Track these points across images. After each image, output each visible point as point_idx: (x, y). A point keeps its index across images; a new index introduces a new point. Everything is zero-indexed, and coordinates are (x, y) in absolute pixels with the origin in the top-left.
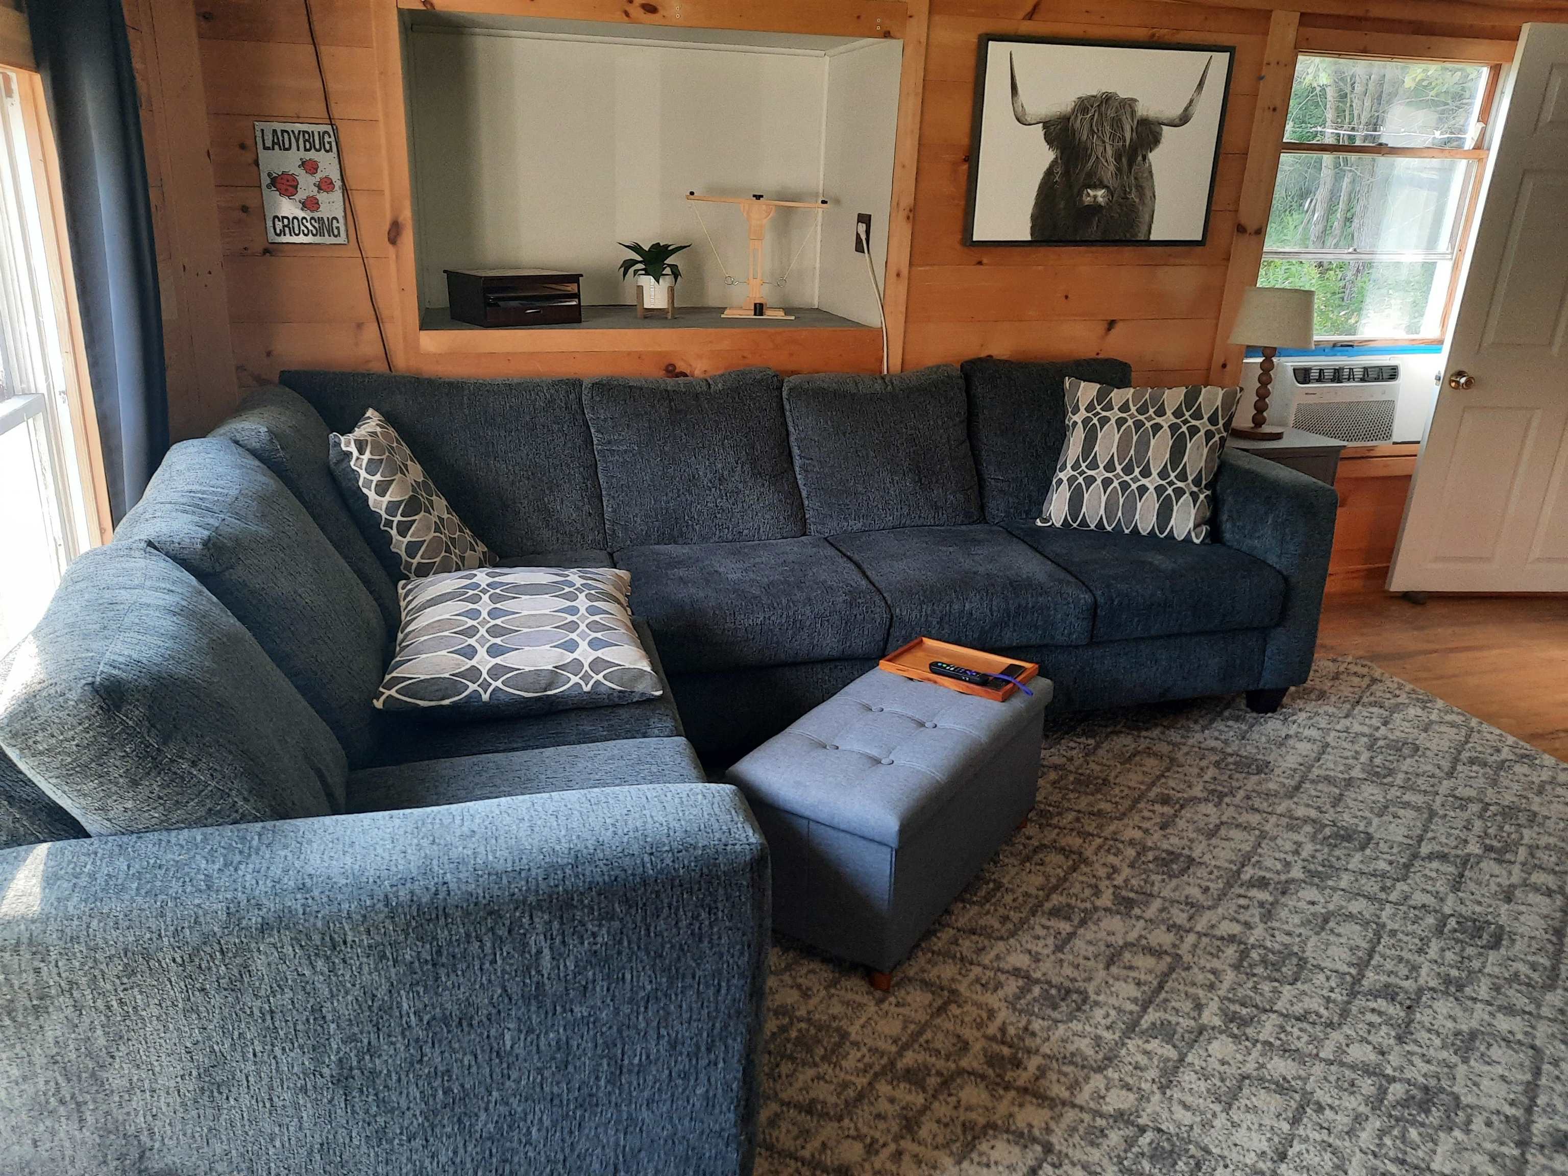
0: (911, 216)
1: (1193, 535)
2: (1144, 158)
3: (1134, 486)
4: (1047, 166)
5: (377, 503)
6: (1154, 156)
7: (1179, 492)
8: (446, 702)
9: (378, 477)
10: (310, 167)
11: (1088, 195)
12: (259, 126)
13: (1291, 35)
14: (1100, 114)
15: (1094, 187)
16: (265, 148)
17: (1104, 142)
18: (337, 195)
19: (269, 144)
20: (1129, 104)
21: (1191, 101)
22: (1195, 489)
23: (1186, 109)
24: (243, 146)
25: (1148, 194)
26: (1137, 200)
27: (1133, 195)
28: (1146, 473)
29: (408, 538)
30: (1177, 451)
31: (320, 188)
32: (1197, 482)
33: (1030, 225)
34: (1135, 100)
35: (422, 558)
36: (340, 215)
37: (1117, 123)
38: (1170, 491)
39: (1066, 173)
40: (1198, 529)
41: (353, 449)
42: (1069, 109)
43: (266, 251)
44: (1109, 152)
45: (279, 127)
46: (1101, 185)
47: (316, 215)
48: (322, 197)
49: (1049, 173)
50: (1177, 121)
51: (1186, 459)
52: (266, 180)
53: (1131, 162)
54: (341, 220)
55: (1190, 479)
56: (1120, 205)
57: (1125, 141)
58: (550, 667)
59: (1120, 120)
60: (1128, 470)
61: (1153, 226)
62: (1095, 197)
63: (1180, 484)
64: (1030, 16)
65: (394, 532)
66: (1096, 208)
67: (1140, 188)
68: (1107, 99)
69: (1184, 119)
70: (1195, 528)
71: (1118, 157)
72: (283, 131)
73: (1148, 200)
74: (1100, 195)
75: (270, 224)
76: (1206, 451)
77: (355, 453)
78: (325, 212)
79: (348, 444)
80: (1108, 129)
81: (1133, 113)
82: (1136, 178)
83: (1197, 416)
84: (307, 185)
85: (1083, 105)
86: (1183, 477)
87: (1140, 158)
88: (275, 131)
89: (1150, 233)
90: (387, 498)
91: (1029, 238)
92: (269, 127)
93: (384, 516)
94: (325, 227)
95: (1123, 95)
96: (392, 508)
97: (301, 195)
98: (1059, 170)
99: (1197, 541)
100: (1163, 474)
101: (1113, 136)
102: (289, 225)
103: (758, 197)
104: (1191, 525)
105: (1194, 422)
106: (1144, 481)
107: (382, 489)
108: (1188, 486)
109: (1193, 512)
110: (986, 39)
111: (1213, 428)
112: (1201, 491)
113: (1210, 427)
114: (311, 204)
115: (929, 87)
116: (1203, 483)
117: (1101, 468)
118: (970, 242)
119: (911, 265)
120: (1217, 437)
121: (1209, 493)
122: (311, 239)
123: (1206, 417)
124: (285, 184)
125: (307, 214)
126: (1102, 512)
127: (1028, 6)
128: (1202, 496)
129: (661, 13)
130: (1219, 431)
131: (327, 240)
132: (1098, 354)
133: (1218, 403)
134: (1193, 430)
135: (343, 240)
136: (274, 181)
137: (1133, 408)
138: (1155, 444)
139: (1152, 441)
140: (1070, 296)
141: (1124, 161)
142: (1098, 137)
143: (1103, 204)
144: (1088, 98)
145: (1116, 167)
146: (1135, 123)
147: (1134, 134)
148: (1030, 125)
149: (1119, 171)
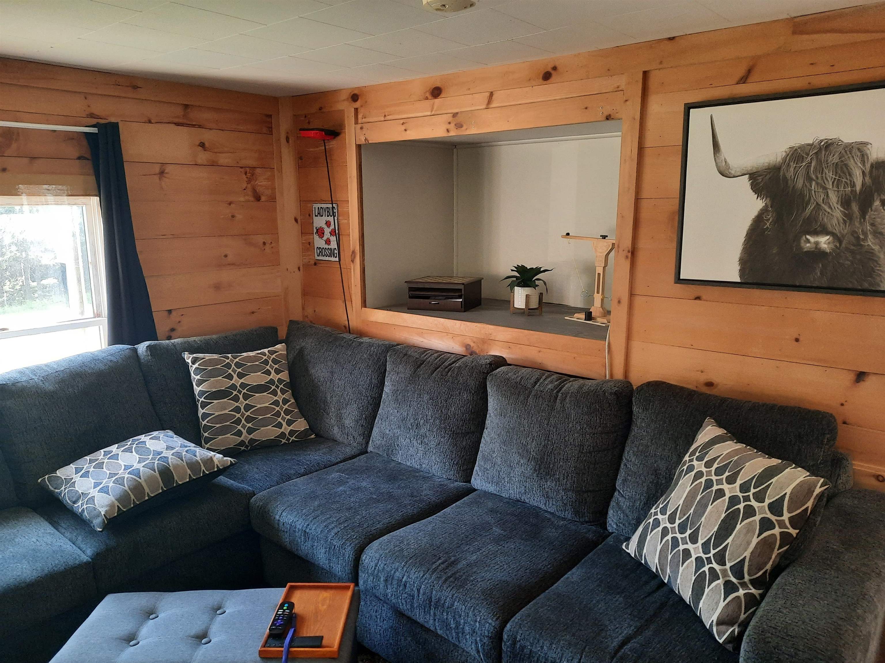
0: (630, 255)
1: (716, 629)
3: (682, 547)
4: (756, 214)
5: (197, 389)
7: (714, 575)
9: (200, 377)
10: (329, 224)
11: (808, 241)
12: (315, 206)
14: (819, 162)
15: (816, 233)
16: (316, 216)
17: (825, 188)
19: (317, 214)
20: (860, 148)
22: (734, 580)
24: (309, 215)
26: (877, 248)
27: (870, 242)
28: (693, 539)
29: (204, 411)
30: (726, 527)
31: (331, 234)
32: (738, 571)
33: (739, 268)
34: (865, 144)
35: (207, 422)
36: (337, 247)
37: (842, 170)
38: (706, 569)
39: (779, 220)
40: (723, 628)
41: (190, 361)
42: (779, 159)
43: (315, 264)
44: (833, 198)
45: (320, 206)
46: (824, 231)
47: (330, 247)
48: (332, 238)
49: (759, 220)
51: (730, 540)
52: (315, 231)
53: (866, 207)
54: (337, 250)
55: (728, 565)
56: (852, 252)
57: (853, 185)
59: (846, 165)
60: (682, 528)
62: (817, 243)
63: (715, 565)
64: (744, 80)
65: (199, 406)
66: (818, 254)
67: (879, 235)
68: (829, 145)
70: (719, 623)
71: (846, 202)
72: (321, 208)
74: (824, 241)
75: (316, 250)
76: (755, 541)
77: (190, 364)
78: (332, 246)
79: (189, 358)
80: (830, 175)
81: (864, 157)
82: (872, 225)
83: (760, 497)
84: (327, 233)
85: (797, 155)
86: (722, 562)
87: (877, 203)
88: (318, 208)
90: (200, 388)
91: (738, 280)
93: (197, 397)
94: (332, 253)
97: (325, 238)
98: (770, 217)
99: (721, 641)
100: (706, 547)
101: (837, 183)
102: (321, 251)
103: (604, 237)
104: (715, 618)
105: (754, 503)
106: (690, 546)
107: (199, 383)
108: (724, 572)
109: (722, 604)
110: (688, 107)
111: (773, 518)
112: (744, 585)
113: (769, 515)
114: (328, 242)
115: (648, 152)
116: (747, 578)
117: (667, 516)
118: (678, 280)
119: (632, 295)
120: (777, 531)
121: (753, 591)
122: (327, 258)
123: (767, 501)
124: (320, 232)
125: (327, 246)
126: (657, 561)
127: (741, 71)
128: (741, 592)
129: (465, 127)
130: (781, 524)
131: (333, 259)
132: (842, 405)
133: (788, 491)
134: (750, 512)
135: (337, 259)
136: (317, 230)
137: (715, 466)
138: (711, 512)
139: (710, 507)
140: (801, 339)
141: (855, 207)
142: (817, 184)
143: (828, 251)
144: (802, 147)
145: (845, 215)
146: (868, 166)
147: (867, 179)
148: (734, 177)
149: (848, 217)
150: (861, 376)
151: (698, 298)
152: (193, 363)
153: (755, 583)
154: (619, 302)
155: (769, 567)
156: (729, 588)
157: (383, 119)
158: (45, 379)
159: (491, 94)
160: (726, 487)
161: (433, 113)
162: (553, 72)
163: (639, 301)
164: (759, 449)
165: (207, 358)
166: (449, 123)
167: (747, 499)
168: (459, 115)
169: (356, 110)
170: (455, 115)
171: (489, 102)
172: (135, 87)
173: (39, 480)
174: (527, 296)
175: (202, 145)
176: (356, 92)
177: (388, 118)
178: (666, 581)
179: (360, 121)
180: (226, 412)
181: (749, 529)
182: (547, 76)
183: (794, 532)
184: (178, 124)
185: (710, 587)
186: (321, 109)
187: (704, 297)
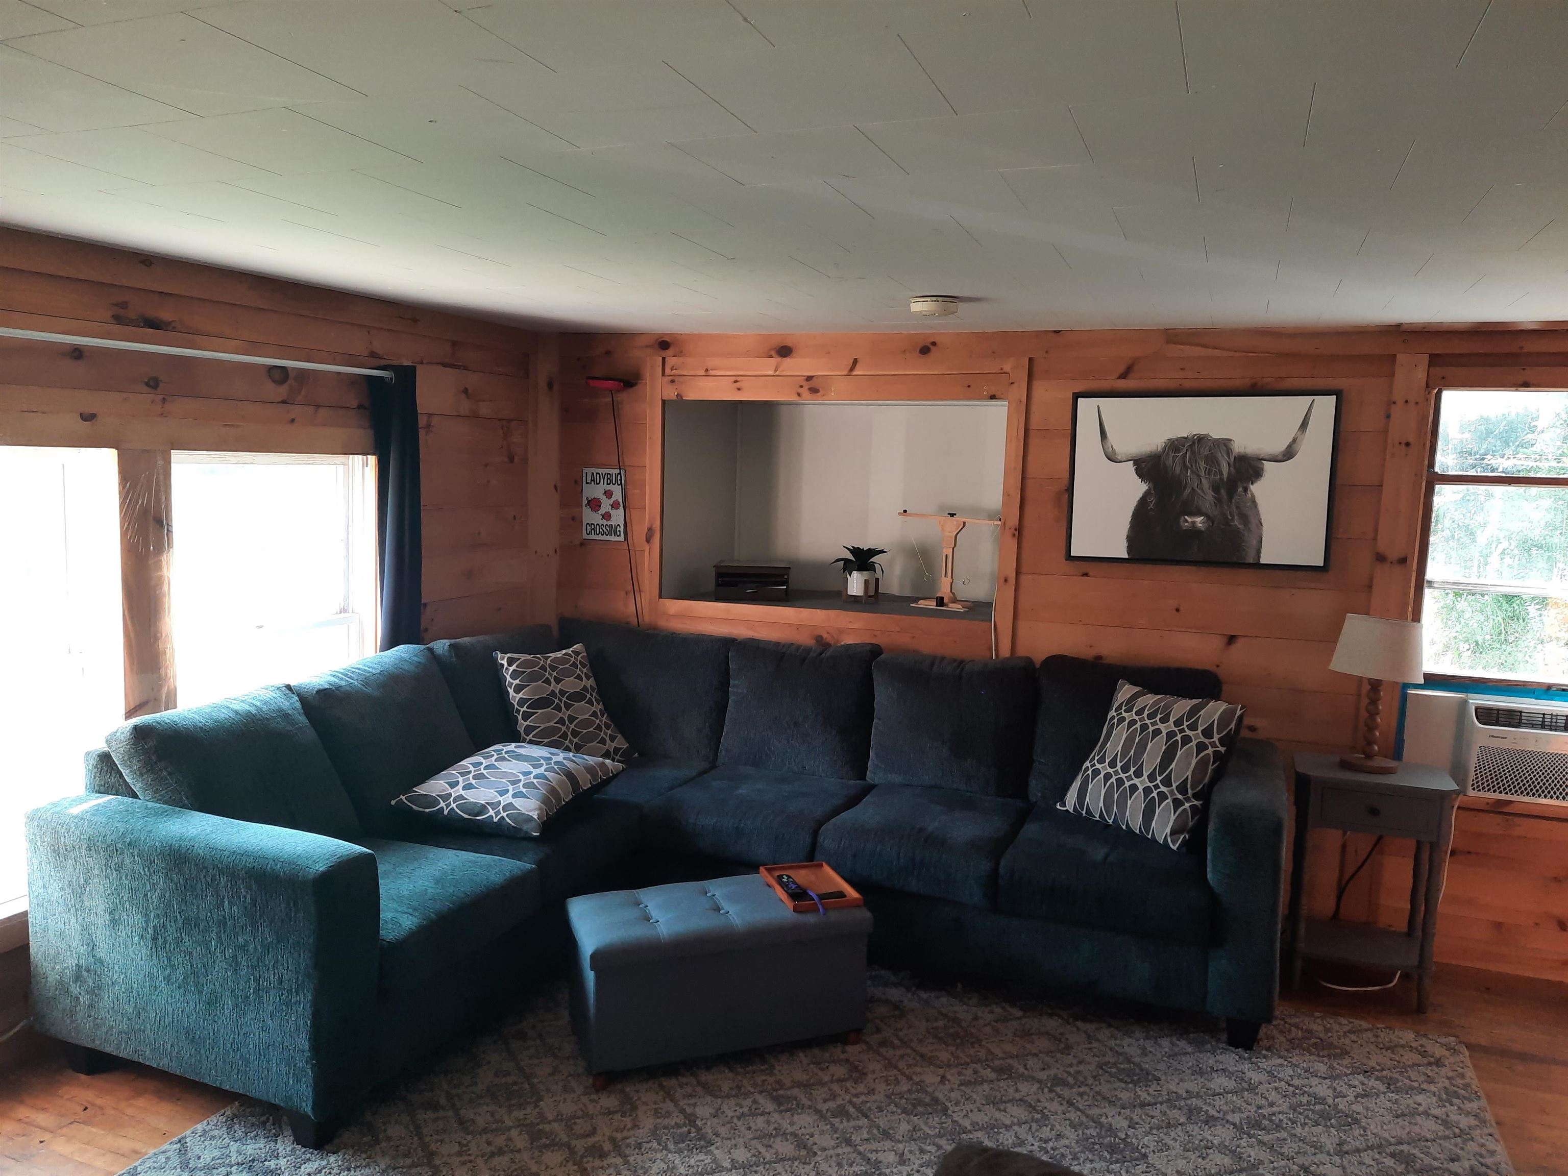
0: (1017, 533)
1: (1169, 840)
2: (1246, 490)
3: (1127, 784)
4: (1140, 495)
5: (514, 697)
6: (1256, 489)
7: (1162, 797)
8: (427, 810)
9: (517, 682)
10: (608, 494)
11: (1187, 521)
12: (586, 470)
13: (1421, 375)
14: (1193, 453)
15: (1192, 514)
16: (587, 483)
17: (1199, 476)
18: (621, 510)
19: (589, 481)
20: (1225, 444)
21: (1294, 440)
22: (1180, 797)
23: (1290, 446)
24: (576, 482)
25: (1253, 521)
26: (1241, 527)
27: (1236, 522)
28: (1138, 774)
29: (528, 723)
30: (1168, 756)
31: (612, 507)
32: (1182, 789)
33: (1126, 545)
34: (1230, 440)
35: (533, 737)
36: (622, 524)
37: (1212, 460)
38: (1155, 794)
39: (1161, 502)
40: (1176, 836)
41: (505, 662)
42: (1160, 449)
43: (582, 544)
44: (1206, 484)
45: (595, 471)
46: (1199, 513)
47: (609, 523)
48: (613, 512)
49: (1143, 502)
50: (1280, 457)
51: (1173, 766)
52: (585, 502)
53: (1231, 492)
54: (622, 527)
55: (1174, 786)
56: (1222, 531)
57: (1221, 474)
58: (483, 802)
59: (1216, 458)
60: (1125, 769)
61: (1262, 551)
62: (1194, 523)
63: (1163, 789)
64: (1123, 376)
65: (520, 717)
66: (1194, 532)
67: (1245, 518)
68: (1200, 440)
69: (1288, 454)
70: (1171, 834)
71: (1216, 489)
72: (597, 473)
73: (1253, 526)
74: (1199, 520)
75: (584, 527)
76: (1194, 762)
77: (506, 665)
78: (613, 522)
79: (503, 659)
80: (1202, 464)
81: (1229, 451)
82: (1238, 507)
83: (1193, 727)
84: (606, 506)
85: (1174, 445)
86: (1167, 782)
87: (1240, 489)
88: (593, 474)
89: (1259, 557)
90: (520, 695)
91: (1127, 556)
92: (589, 471)
93: (516, 706)
94: (613, 530)
95: (1216, 435)
96: (522, 702)
97: (603, 511)
98: (1152, 500)
99: (1175, 848)
100: (1152, 777)
101: (1208, 472)
102: (594, 528)
103: (952, 515)
104: (1168, 830)
105: (1188, 732)
106: (1136, 781)
107: (518, 689)
108: (1172, 792)
109: (1173, 818)
110: (1076, 396)
111: (1206, 741)
112: (1188, 800)
113: (1203, 739)
114: (607, 516)
115: (1032, 434)
116: (1190, 792)
117: (1107, 763)
118: (1069, 557)
119: (1018, 573)
120: (1210, 751)
121: (1196, 803)
122: (604, 537)
123: (1200, 729)
124: (595, 504)
125: (605, 522)
126: (1101, 804)
127: (1122, 368)
128: (1187, 805)
129: (821, 392)
130: (1213, 745)
131: (613, 538)
132: (1218, 666)
133: (1216, 717)
134: (1186, 740)
135: (622, 538)
136: (589, 502)
137: (1146, 712)
138: (1151, 747)
139: (1150, 745)
140: (1181, 608)
141: (1223, 492)
142: (1192, 472)
143: (1203, 529)
144: (1178, 439)
145: (1214, 497)
146: (1232, 459)
147: (1232, 469)
148: (1121, 462)
149: (1218, 500)
150: (1231, 639)
151: (1086, 575)
152: (510, 664)
153: (1195, 796)
154: (1006, 581)
155: (1206, 780)
156: (1177, 803)
157: (703, 373)
158: (366, 682)
159: (855, 361)
160: (1161, 726)
161: (777, 373)
162: (932, 347)
163: (1025, 579)
164: (1178, 696)
165: (523, 659)
166: (801, 387)
167: (1182, 731)
168: (814, 379)
169: (664, 359)
170: (809, 378)
171: (852, 369)
172: (415, 321)
173: (393, 802)
174: (866, 582)
175: (466, 391)
176: (666, 339)
177: (712, 373)
178: (1110, 822)
179: (668, 371)
180: (552, 724)
181: (1188, 755)
182: (925, 350)
183: (1223, 749)
184: (444, 365)
185: (1161, 808)
186: (608, 353)
187: (1091, 574)
